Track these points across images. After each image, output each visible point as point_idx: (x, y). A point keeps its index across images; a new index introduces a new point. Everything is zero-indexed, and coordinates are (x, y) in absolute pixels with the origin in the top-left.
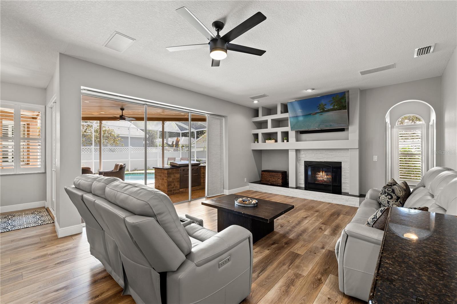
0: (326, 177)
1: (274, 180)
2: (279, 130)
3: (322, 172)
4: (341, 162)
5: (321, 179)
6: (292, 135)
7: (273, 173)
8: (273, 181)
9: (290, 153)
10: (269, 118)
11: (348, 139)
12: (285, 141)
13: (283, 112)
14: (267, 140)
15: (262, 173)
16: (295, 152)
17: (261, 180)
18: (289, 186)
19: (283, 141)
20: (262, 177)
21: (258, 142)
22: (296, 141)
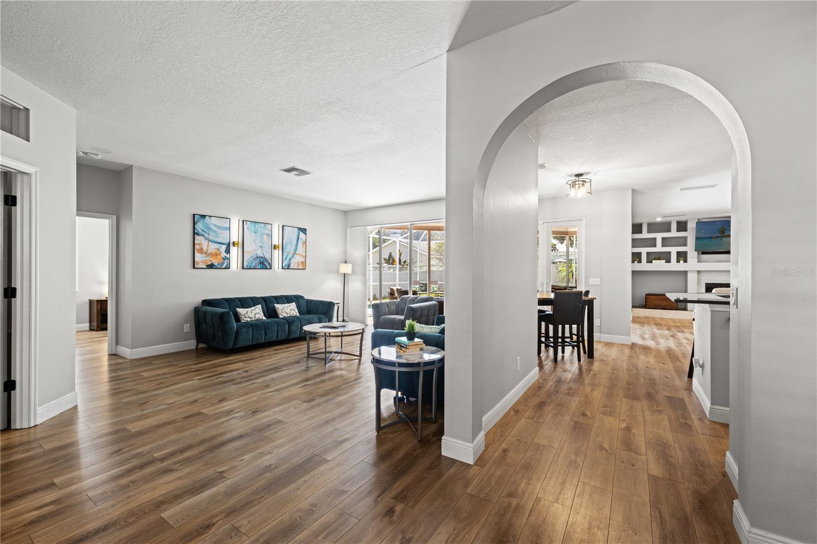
1: (666, 304)
2: (674, 250)
6: (692, 255)
9: (689, 275)
10: (659, 236)
12: (682, 262)
13: (678, 230)
14: (655, 259)
15: (648, 296)
16: (696, 274)
17: (644, 304)
18: (688, 309)
19: (678, 261)
20: (646, 301)
21: (641, 262)
22: (698, 262)
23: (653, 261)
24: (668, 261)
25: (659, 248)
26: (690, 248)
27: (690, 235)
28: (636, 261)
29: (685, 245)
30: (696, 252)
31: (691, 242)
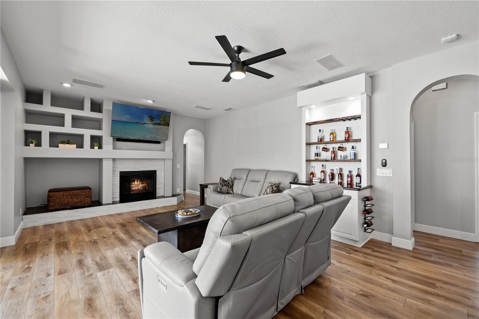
0: (141, 186)
1: (77, 200)
2: (87, 133)
3: (137, 181)
4: (156, 171)
5: (136, 188)
6: (108, 141)
7: (76, 191)
8: (75, 203)
9: (104, 163)
10: (68, 113)
11: (164, 151)
12: (96, 148)
13: (92, 110)
14: (62, 143)
15: (51, 194)
16: (112, 162)
17: (46, 203)
18: (103, 203)
19: (92, 147)
20: (48, 202)
21: (40, 146)
22: (113, 149)
23: (60, 145)
24: (80, 146)
25: (68, 128)
26: (105, 133)
27: (105, 117)
28: (32, 143)
29: (100, 128)
30: (112, 137)
31: (106, 125)
